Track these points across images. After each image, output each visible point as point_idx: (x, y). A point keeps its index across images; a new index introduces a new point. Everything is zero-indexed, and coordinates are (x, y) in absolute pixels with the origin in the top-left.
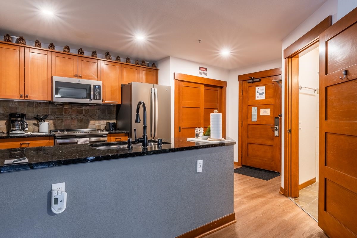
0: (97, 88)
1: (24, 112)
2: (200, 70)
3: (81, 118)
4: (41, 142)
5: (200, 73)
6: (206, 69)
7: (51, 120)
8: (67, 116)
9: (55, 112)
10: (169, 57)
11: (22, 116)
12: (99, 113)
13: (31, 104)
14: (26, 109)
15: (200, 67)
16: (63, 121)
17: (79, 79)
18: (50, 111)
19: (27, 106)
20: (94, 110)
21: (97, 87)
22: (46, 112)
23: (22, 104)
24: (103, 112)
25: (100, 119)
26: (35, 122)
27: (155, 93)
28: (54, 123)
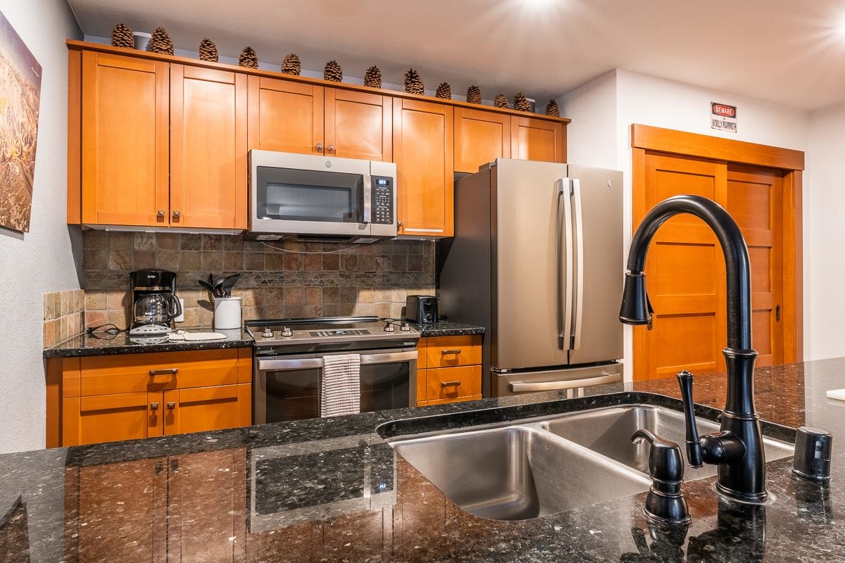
0: (382, 186)
1: (173, 266)
2: (714, 113)
3: (332, 282)
4: (213, 367)
5: (715, 123)
6: (734, 109)
7: (247, 289)
8: (294, 277)
9: (260, 267)
10: (615, 69)
11: (167, 279)
12: (384, 267)
13: (192, 240)
14: (180, 257)
15: (714, 105)
16: (281, 294)
17: (329, 158)
18: (244, 262)
19: (183, 249)
20: (371, 257)
21: (381, 182)
22: (235, 266)
23: (169, 241)
24: (396, 261)
25: (387, 285)
26: (204, 296)
27: (572, 194)
28: (256, 298)
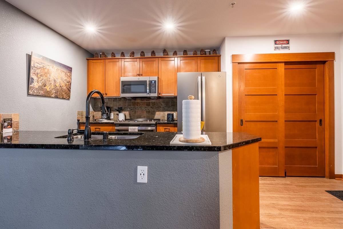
0: (153, 83)
1: (111, 106)
3: (149, 109)
5: (276, 48)
6: (288, 41)
7: (127, 111)
8: (139, 108)
9: (130, 105)
10: (225, 38)
12: (163, 105)
14: (113, 104)
16: (135, 112)
17: (141, 77)
18: (127, 104)
19: (113, 101)
20: (160, 102)
22: (125, 105)
23: (110, 100)
24: (167, 104)
25: (164, 110)
26: (116, 112)
28: (129, 113)
